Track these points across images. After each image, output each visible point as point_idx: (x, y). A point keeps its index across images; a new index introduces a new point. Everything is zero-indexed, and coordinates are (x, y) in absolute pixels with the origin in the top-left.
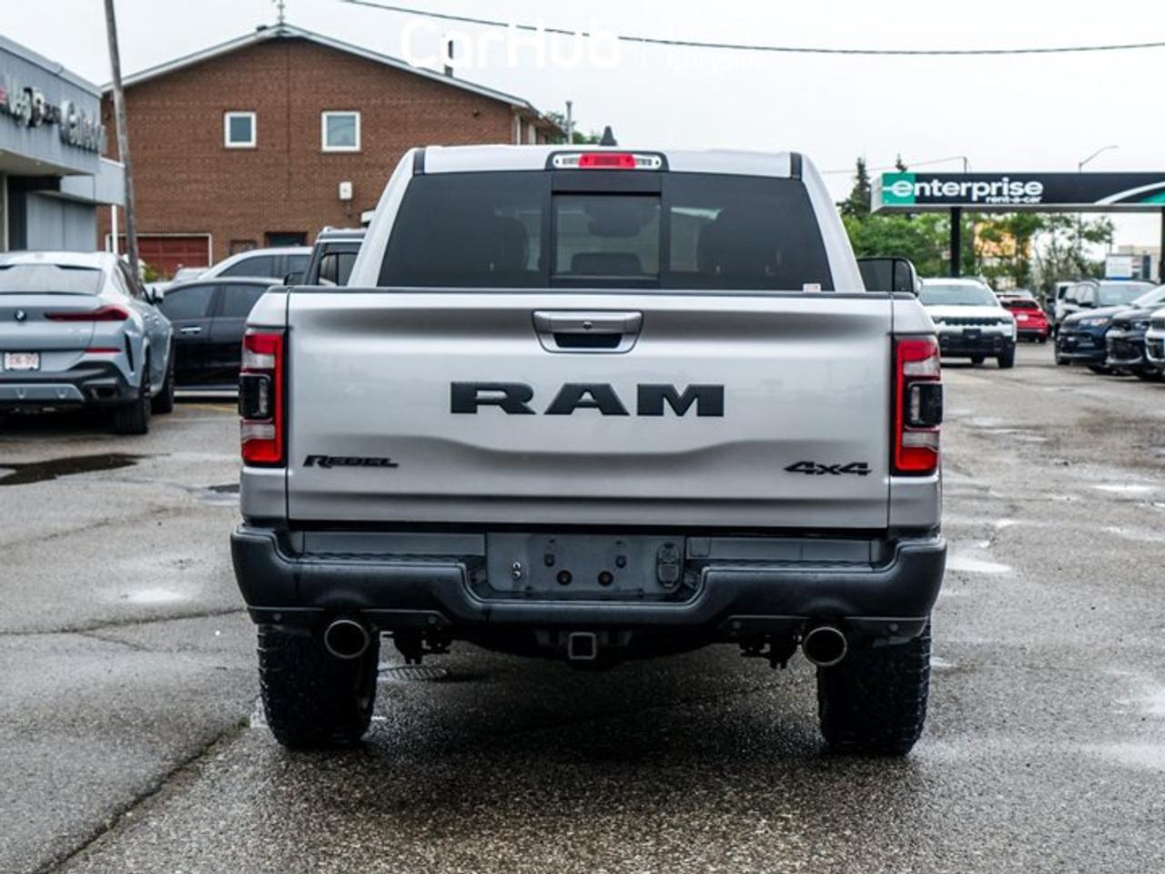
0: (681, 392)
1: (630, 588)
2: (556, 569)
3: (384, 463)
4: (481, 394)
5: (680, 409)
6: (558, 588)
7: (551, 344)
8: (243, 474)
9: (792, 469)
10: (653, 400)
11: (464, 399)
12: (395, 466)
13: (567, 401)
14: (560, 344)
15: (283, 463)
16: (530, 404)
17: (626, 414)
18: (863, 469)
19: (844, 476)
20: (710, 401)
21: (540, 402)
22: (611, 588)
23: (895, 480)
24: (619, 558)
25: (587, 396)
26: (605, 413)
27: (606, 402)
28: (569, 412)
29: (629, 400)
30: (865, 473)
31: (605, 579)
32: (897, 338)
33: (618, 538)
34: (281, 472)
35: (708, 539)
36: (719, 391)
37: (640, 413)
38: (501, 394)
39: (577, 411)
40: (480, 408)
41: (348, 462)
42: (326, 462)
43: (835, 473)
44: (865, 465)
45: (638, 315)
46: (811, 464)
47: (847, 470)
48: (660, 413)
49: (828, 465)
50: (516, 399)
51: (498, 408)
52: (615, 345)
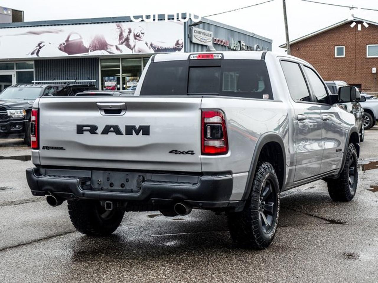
0: (137, 127)
1: (129, 189)
2: (109, 182)
3: (62, 149)
4: (85, 128)
5: (137, 133)
6: (110, 188)
7: (103, 113)
8: (32, 152)
9: (171, 152)
10: (130, 130)
11: (80, 129)
12: (65, 149)
13: (107, 130)
14: (105, 113)
15: (38, 148)
16: (97, 131)
17: (122, 134)
18: (192, 153)
19: (187, 155)
20: (145, 130)
21: (100, 130)
22: (124, 188)
23: (203, 156)
24: (127, 179)
25: (112, 129)
26: (117, 134)
27: (117, 131)
28: (107, 134)
29: (123, 130)
30: (193, 154)
31: (122, 185)
32: (202, 110)
33: (127, 173)
34: (37, 151)
35: (151, 174)
36: (148, 127)
37: (126, 134)
38: (89, 128)
39: (109, 133)
40: (84, 132)
41: (53, 148)
42: (47, 148)
43: (184, 154)
44: (193, 151)
45: (124, 103)
46: (176, 151)
47: (187, 153)
48: (132, 134)
49: (182, 151)
50: (93, 130)
51: (88, 132)
52: (120, 113)
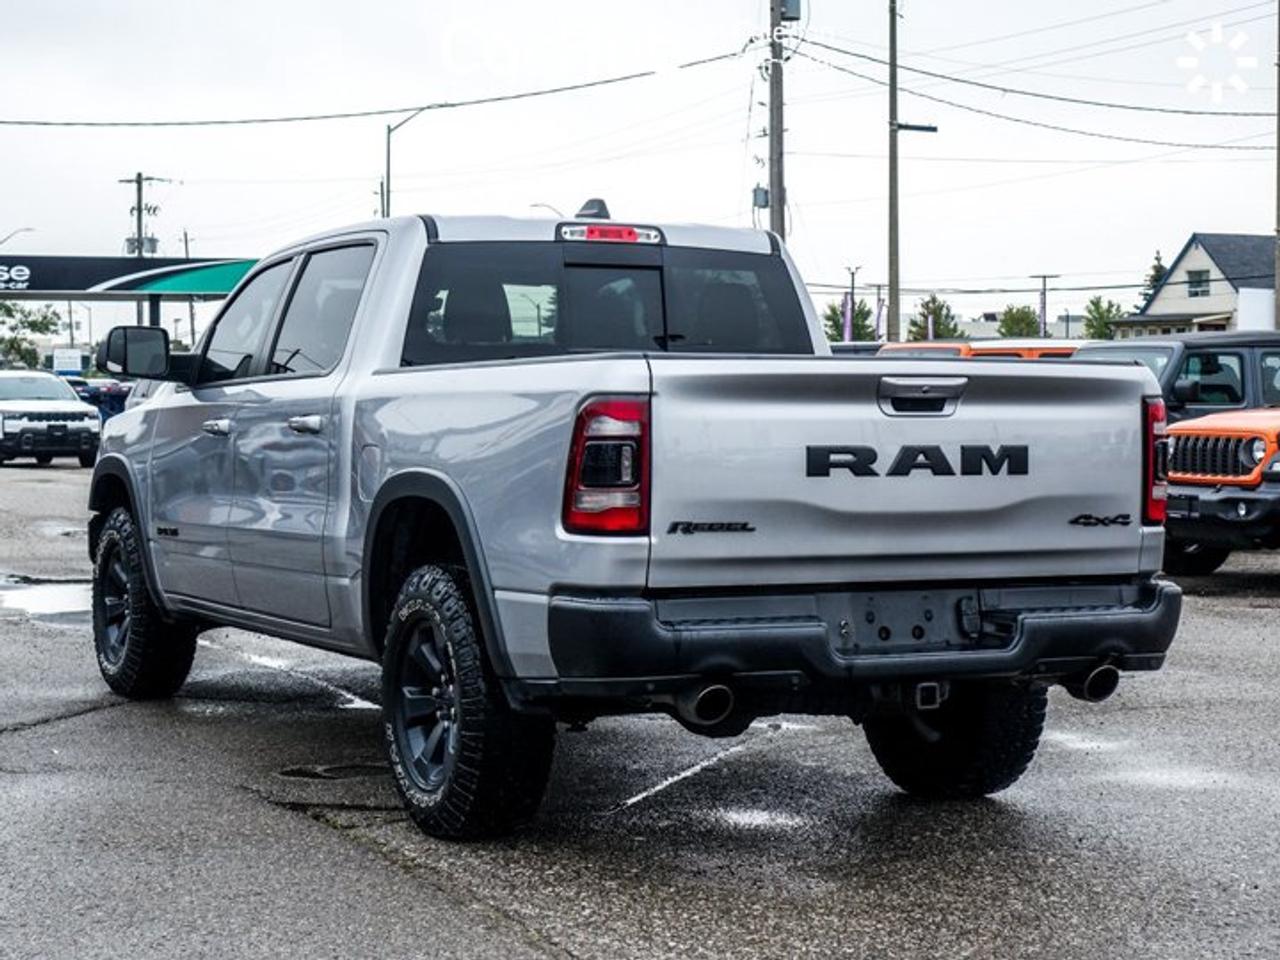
0: (995, 451)
1: (939, 640)
2: (877, 626)
4: (833, 457)
5: (995, 471)
6: (880, 644)
7: (889, 409)
9: (1075, 522)
10: (975, 460)
11: (818, 462)
12: (752, 530)
13: (905, 463)
14: (897, 409)
15: (644, 530)
16: (874, 466)
18: (1125, 520)
19: (1113, 527)
20: (1016, 460)
21: (883, 464)
22: (923, 640)
23: (1144, 529)
24: (928, 612)
25: (921, 458)
26: (936, 473)
27: (937, 463)
28: (907, 473)
29: (955, 460)
30: (1127, 524)
31: (918, 632)
32: (1147, 401)
33: (924, 593)
34: (644, 540)
35: (996, 591)
36: (1024, 450)
37: (965, 472)
38: (849, 457)
39: (914, 472)
40: (833, 471)
41: (711, 528)
42: (689, 528)
43: (1106, 525)
44: (1127, 517)
45: (966, 379)
46: (1088, 517)
47: (1114, 521)
48: (979, 472)
49: (1101, 517)
50: (862, 462)
51: (847, 470)
52: (941, 409)
